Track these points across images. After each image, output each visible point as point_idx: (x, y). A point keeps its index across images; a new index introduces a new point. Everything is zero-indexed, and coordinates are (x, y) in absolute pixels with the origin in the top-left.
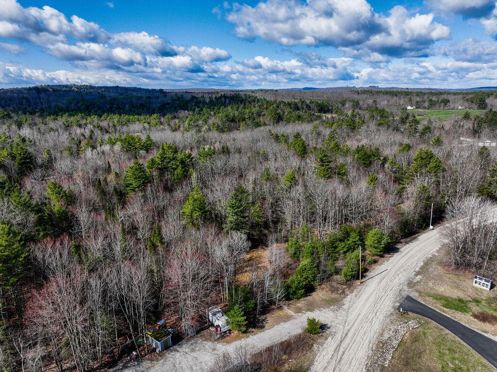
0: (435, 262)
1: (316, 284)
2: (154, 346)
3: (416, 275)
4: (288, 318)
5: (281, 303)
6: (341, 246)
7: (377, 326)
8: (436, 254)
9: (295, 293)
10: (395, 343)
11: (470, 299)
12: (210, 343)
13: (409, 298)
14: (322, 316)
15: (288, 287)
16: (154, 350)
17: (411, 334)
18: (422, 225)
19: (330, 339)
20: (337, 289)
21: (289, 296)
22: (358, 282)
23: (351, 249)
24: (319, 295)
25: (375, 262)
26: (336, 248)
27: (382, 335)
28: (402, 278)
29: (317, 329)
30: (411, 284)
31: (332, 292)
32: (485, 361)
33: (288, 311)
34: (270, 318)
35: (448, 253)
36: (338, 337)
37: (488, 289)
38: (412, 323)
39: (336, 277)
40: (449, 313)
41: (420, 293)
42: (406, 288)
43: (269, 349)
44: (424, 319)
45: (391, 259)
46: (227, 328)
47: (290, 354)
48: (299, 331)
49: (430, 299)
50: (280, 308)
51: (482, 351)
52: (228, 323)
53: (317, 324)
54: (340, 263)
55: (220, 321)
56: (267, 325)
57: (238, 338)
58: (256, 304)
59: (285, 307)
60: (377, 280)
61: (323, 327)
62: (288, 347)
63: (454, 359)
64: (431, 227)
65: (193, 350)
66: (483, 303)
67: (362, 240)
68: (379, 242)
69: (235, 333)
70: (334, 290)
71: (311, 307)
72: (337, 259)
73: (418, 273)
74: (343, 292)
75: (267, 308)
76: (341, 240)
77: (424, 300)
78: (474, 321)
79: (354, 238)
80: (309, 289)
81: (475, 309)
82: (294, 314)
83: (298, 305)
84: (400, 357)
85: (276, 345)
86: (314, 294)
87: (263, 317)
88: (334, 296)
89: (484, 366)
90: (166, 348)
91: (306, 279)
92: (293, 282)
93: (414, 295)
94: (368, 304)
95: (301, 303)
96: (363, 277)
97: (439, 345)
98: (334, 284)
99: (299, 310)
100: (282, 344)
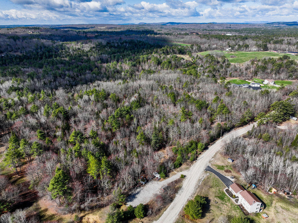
0: (219, 153)
1: (182, 163)
2: (142, 183)
3: (212, 158)
4: (175, 174)
5: (173, 170)
6: (190, 149)
7: (199, 175)
8: (220, 149)
9: (177, 166)
10: (203, 179)
11: (225, 166)
12: (156, 182)
13: (208, 167)
14: (184, 173)
15: (175, 165)
16: (142, 184)
17: (207, 177)
18: (218, 137)
19: (186, 179)
20: (188, 164)
21: (175, 167)
22: (195, 161)
23: (193, 150)
24: (183, 166)
25: (200, 154)
26: (188, 150)
27: (200, 178)
28: (208, 160)
29: (183, 177)
30: (210, 162)
31: (187, 165)
32: (223, 183)
33: (175, 172)
34: (170, 174)
35: (224, 149)
36: (189, 179)
37: (231, 162)
38: (208, 174)
39: (188, 161)
40: (218, 171)
41: (212, 164)
42: (208, 163)
43: (172, 182)
44: (211, 173)
45: (205, 152)
46: (160, 178)
47: (177, 183)
48: (179, 178)
49: (214, 166)
50: (173, 171)
51: (223, 180)
52: (160, 176)
53: (183, 175)
54: (189, 155)
55: (158, 176)
56: (170, 176)
57: (162, 180)
58: (167, 171)
59: (174, 171)
60: (200, 160)
61: (185, 176)
62: (176, 182)
63: (216, 182)
64: (221, 138)
65: (152, 184)
66: (229, 167)
67: (197, 146)
68: (202, 147)
69: (162, 179)
70: (188, 165)
71: (181, 171)
72: (188, 153)
73: (213, 158)
74: (190, 165)
75: (169, 172)
76: (190, 147)
77: (213, 167)
78: (224, 173)
79: (194, 146)
80: (181, 165)
81: (226, 169)
82: (176, 173)
83: (178, 170)
84: (203, 183)
85: (173, 182)
86: (182, 166)
87: (168, 174)
88: (188, 166)
89: (222, 184)
90: (145, 183)
91: (180, 162)
92: (176, 163)
93: (210, 165)
94: (197, 169)
95: (178, 169)
96: (196, 159)
97: (213, 179)
98: (188, 163)
99: (178, 171)
100: (175, 181)
